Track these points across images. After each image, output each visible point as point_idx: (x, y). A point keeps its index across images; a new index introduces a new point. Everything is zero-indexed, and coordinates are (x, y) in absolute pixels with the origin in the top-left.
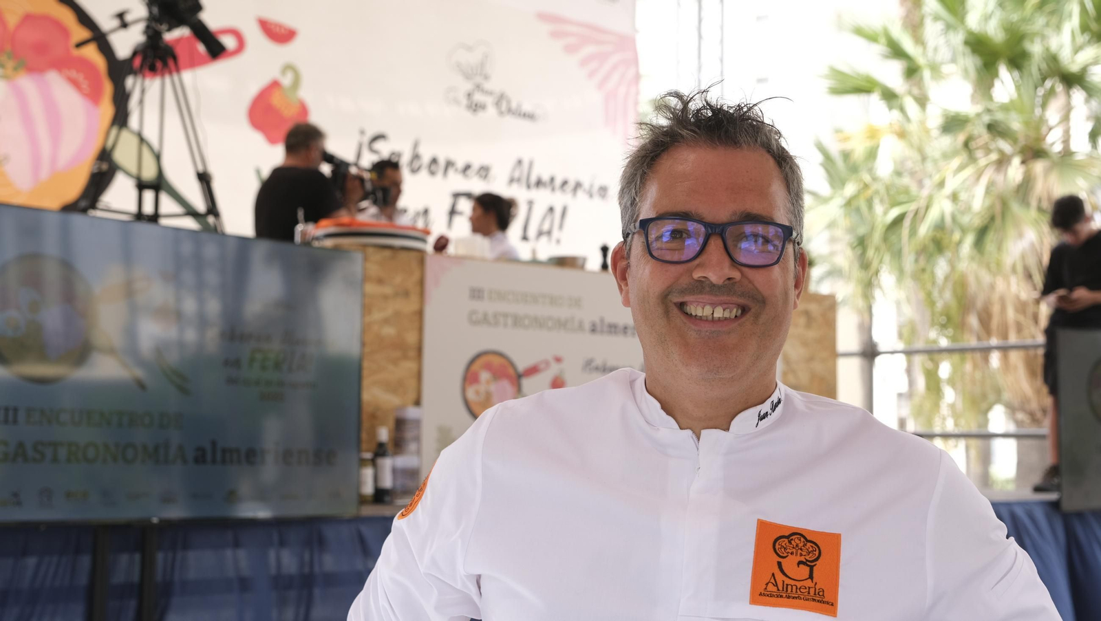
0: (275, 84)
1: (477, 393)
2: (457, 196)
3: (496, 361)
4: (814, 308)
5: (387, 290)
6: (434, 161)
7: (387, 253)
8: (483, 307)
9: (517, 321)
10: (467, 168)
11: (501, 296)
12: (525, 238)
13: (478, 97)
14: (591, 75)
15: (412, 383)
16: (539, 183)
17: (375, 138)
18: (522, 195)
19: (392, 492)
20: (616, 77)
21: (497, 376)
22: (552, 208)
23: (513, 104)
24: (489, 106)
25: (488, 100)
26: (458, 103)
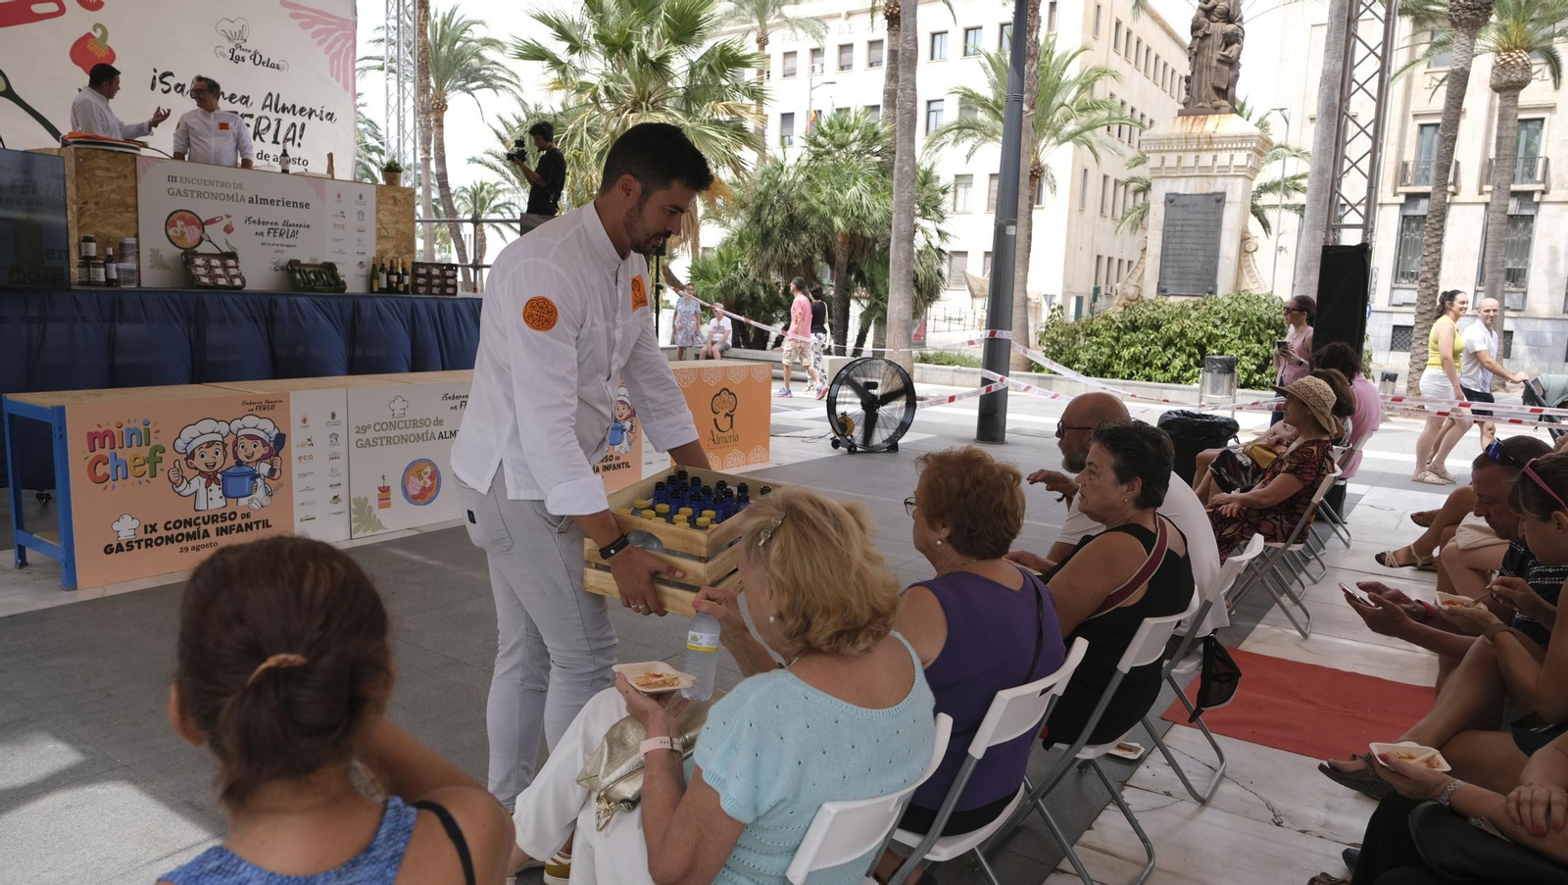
0: (89, 36)
1: (176, 232)
3: (188, 215)
4: (398, 195)
5: (113, 175)
7: (111, 154)
8: (175, 186)
9: (200, 195)
11: (189, 181)
12: (275, 142)
13: (239, 52)
14: (320, 43)
15: (134, 225)
16: (284, 109)
17: (165, 75)
18: (273, 116)
19: (117, 281)
20: (338, 45)
21: (188, 223)
22: (294, 125)
23: (265, 59)
24: (247, 59)
25: (247, 55)
26: (224, 56)
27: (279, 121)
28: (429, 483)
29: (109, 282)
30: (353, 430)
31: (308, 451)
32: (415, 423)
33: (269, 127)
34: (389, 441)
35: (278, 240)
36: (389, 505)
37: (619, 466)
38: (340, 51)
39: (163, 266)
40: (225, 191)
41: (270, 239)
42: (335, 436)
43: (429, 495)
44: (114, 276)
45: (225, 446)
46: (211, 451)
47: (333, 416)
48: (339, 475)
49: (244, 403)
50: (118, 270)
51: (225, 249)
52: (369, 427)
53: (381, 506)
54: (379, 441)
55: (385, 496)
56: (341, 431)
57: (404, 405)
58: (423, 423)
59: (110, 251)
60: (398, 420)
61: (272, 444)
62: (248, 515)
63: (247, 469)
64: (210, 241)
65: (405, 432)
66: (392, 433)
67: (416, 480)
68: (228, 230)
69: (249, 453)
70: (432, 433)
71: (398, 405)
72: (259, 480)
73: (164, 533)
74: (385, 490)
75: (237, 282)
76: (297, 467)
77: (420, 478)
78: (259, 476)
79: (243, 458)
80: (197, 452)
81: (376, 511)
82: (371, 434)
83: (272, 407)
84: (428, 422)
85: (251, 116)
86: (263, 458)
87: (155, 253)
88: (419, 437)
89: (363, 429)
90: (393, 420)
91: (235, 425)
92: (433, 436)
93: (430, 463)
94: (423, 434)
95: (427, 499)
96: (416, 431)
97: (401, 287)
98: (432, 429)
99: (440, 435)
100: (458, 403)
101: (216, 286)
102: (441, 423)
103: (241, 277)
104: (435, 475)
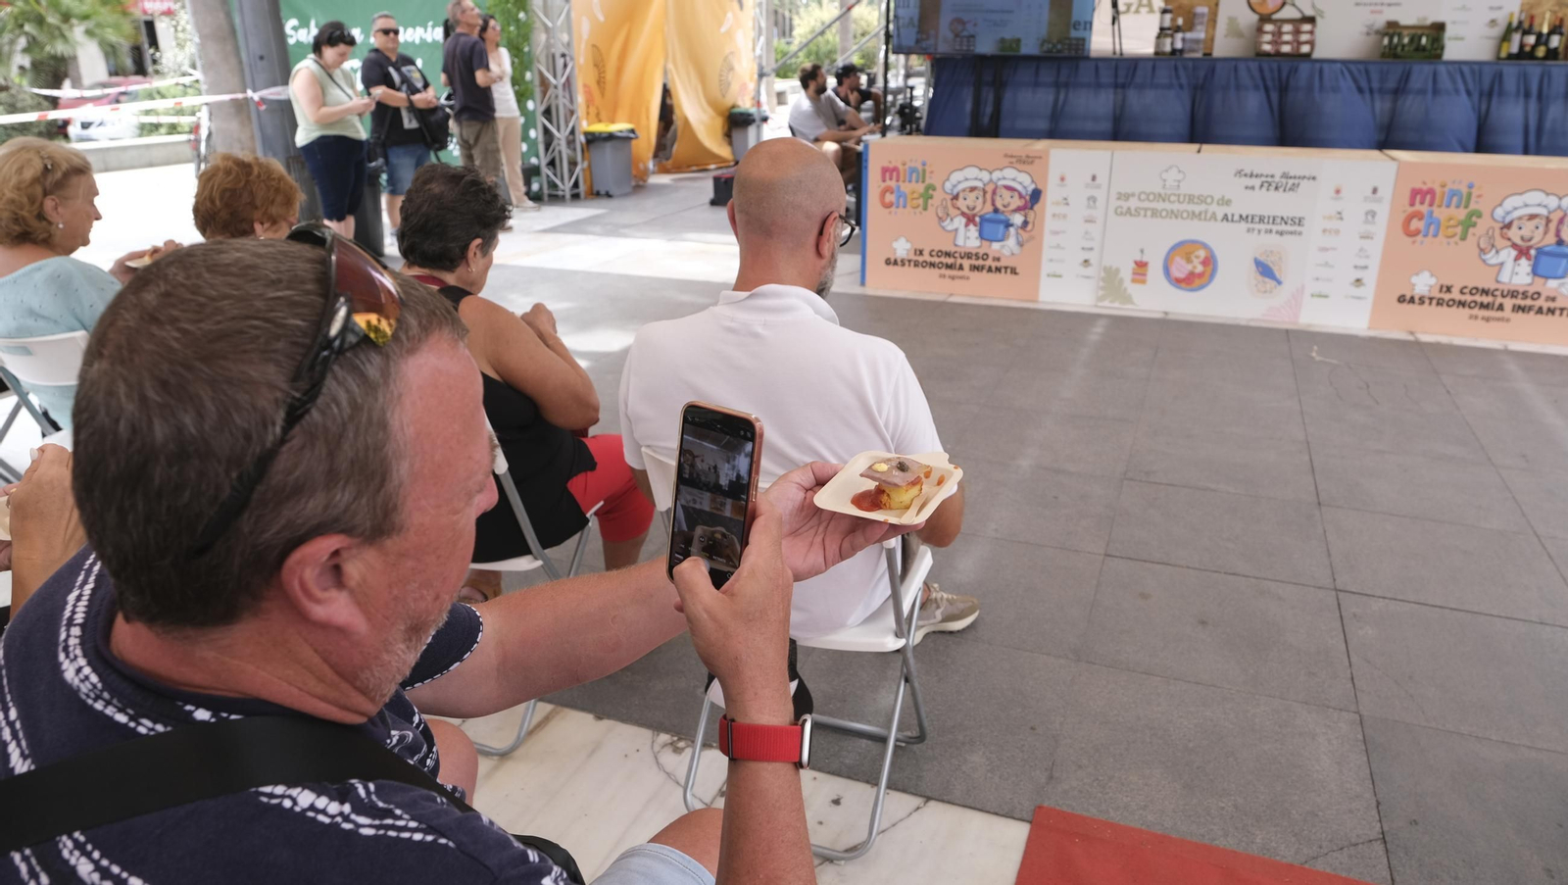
19: (1181, 51)
28: (1200, 269)
29: (1174, 53)
30: (1113, 195)
31: (1062, 209)
32: (1191, 199)
34: (1155, 213)
36: (1143, 282)
39: (1239, 34)
42: (1093, 199)
43: (1197, 282)
44: (1179, 45)
45: (985, 192)
46: (973, 195)
47: (1094, 178)
48: (1092, 239)
49: (1006, 156)
50: (1184, 40)
51: (1309, 12)
52: (1133, 195)
53: (1134, 281)
54: (1142, 213)
55: (1140, 271)
56: (1101, 195)
57: (1180, 176)
58: (1202, 200)
59: (1180, 21)
60: (1169, 192)
61: (1028, 198)
62: (998, 259)
63: (1002, 217)
64: (1294, 5)
65: (1176, 207)
66: (1160, 206)
67: (1183, 262)
69: (1005, 203)
70: (1214, 213)
71: (1172, 177)
72: (1012, 230)
73: (929, 259)
74: (1141, 265)
75: (1305, 49)
76: (1050, 224)
77: (1189, 261)
78: (1012, 225)
79: (999, 205)
80: (961, 196)
81: (1128, 284)
82: (1133, 203)
83: (1032, 162)
84: (1209, 200)
86: (1018, 210)
87: (1232, 21)
88: (1193, 215)
89: (1127, 197)
90: (1162, 192)
91: (996, 175)
92: (1214, 217)
93: (1205, 246)
94: (1200, 214)
95: (1195, 285)
96: (1191, 207)
97: (1541, 52)
98: (1214, 208)
99: (1225, 218)
100: (1257, 182)
101: (1278, 54)
102: (1228, 203)
103: (1312, 43)
104: (1210, 262)
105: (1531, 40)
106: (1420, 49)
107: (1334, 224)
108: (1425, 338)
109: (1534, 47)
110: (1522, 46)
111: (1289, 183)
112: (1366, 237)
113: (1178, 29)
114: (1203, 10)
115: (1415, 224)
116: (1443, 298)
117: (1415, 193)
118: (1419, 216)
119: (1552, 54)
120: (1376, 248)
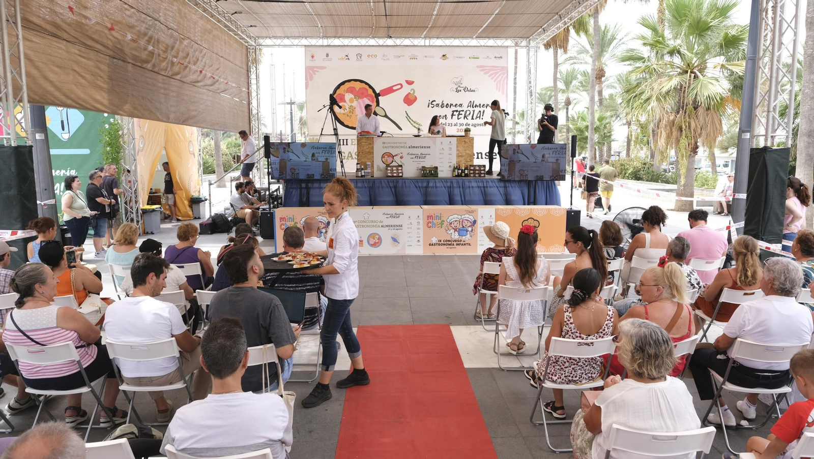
0: (409, 93)
1: (385, 159)
2: (453, 111)
3: (389, 154)
6: (448, 104)
8: (385, 145)
9: (393, 147)
10: (456, 105)
11: (389, 143)
12: (472, 119)
13: (459, 89)
14: (492, 79)
15: (372, 158)
16: (476, 106)
17: (432, 102)
18: (471, 109)
19: (364, 176)
20: (500, 77)
21: (388, 156)
22: (480, 111)
23: (469, 89)
24: (462, 90)
25: (462, 89)
26: (453, 91)
27: (474, 111)
28: (377, 241)
29: (362, 176)
32: (372, 221)
33: (470, 114)
34: (363, 226)
35: (419, 160)
37: (465, 244)
38: (501, 79)
39: (381, 170)
40: (401, 145)
41: (416, 160)
43: (377, 245)
44: (363, 174)
50: (364, 172)
51: (400, 164)
57: (369, 215)
58: (375, 222)
59: (363, 167)
60: (366, 220)
64: (395, 162)
65: (368, 224)
66: (364, 224)
67: (372, 239)
68: (401, 158)
71: (366, 216)
72: (322, 234)
75: (401, 175)
77: (374, 239)
84: (377, 222)
85: (463, 111)
87: (378, 166)
88: (373, 226)
90: (364, 220)
92: (379, 226)
93: (378, 234)
94: (375, 226)
96: (373, 224)
97: (463, 175)
98: (378, 224)
99: (382, 226)
100: (389, 216)
101: (393, 176)
102: (382, 222)
103: (402, 173)
104: (380, 239)
105: (460, 171)
106: (433, 174)
107: (410, 226)
108: (436, 254)
109: (461, 173)
110: (458, 173)
111: (397, 216)
112: (418, 229)
113: (362, 169)
114: (369, 163)
115: (430, 225)
116: (440, 244)
117: (428, 216)
118: (430, 222)
119: (466, 175)
120: (421, 231)
